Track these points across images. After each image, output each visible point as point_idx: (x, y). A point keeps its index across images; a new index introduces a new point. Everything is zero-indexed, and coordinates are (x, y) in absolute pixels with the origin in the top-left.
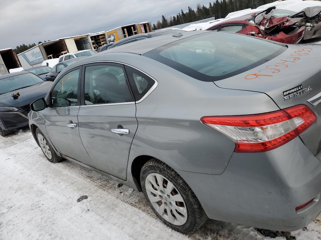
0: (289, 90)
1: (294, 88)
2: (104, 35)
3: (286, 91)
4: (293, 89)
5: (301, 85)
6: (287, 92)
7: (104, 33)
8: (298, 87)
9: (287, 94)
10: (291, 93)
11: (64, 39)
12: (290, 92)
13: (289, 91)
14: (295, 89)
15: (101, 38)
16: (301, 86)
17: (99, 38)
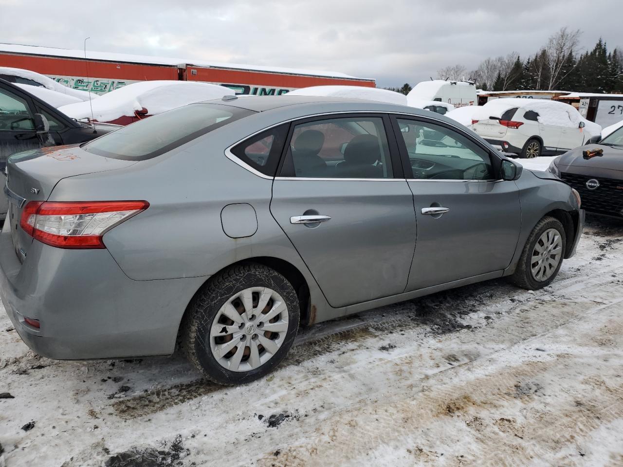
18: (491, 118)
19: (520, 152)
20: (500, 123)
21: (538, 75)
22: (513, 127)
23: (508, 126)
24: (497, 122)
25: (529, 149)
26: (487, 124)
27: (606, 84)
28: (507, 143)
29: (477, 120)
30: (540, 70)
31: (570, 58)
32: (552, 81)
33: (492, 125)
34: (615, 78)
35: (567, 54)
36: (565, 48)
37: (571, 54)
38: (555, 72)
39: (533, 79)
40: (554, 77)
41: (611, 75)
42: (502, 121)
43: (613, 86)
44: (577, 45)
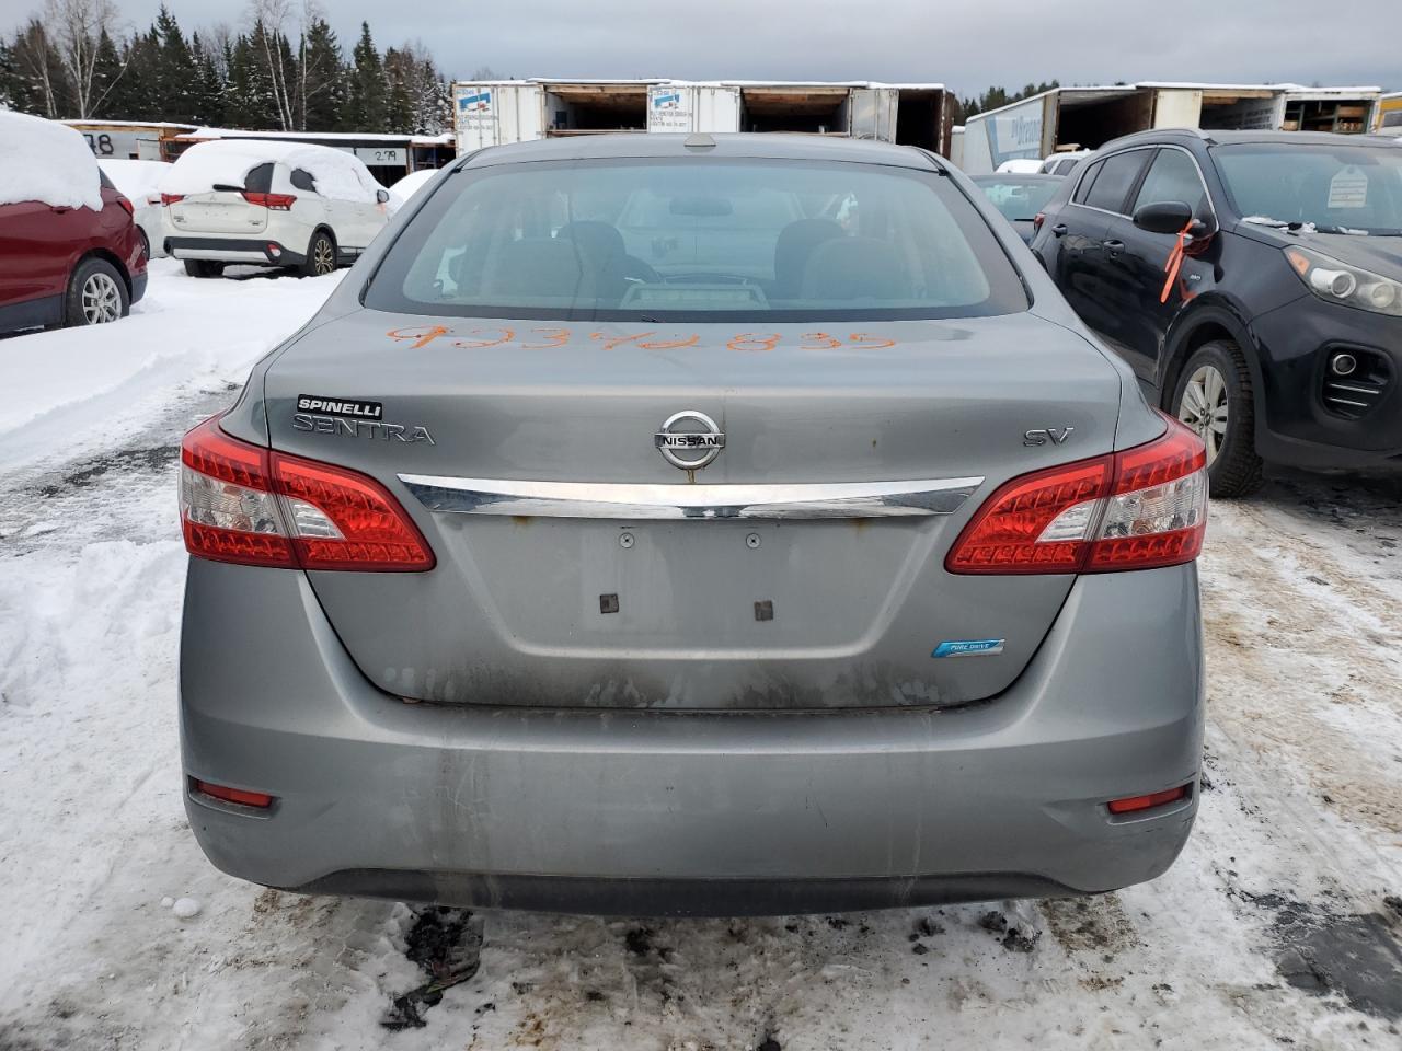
0: (323, 399)
1: (344, 401)
2: (1365, 104)
3: (312, 398)
4: (337, 401)
5: (380, 405)
6: (314, 402)
7: (1367, 97)
8: (362, 405)
9: (312, 408)
10: (326, 413)
11: (1155, 90)
12: (324, 406)
13: (320, 403)
14: (346, 405)
15: (1339, 119)
16: (378, 409)
17: (1332, 117)
18: (218, 188)
19: (304, 262)
20: (246, 199)
21: (42, 83)
22: (278, 207)
23: (267, 205)
24: (239, 198)
25: (318, 255)
26: (210, 204)
27: (204, 107)
28: (277, 245)
29: (181, 193)
30: (45, 71)
31: (106, 47)
32: (84, 97)
33: (225, 205)
34: (219, 96)
35: (94, 34)
36: (88, 22)
37: (104, 35)
38: (83, 77)
39: (31, 92)
40: (84, 88)
41: (209, 91)
42: (249, 195)
43: (221, 115)
44: (115, 16)
